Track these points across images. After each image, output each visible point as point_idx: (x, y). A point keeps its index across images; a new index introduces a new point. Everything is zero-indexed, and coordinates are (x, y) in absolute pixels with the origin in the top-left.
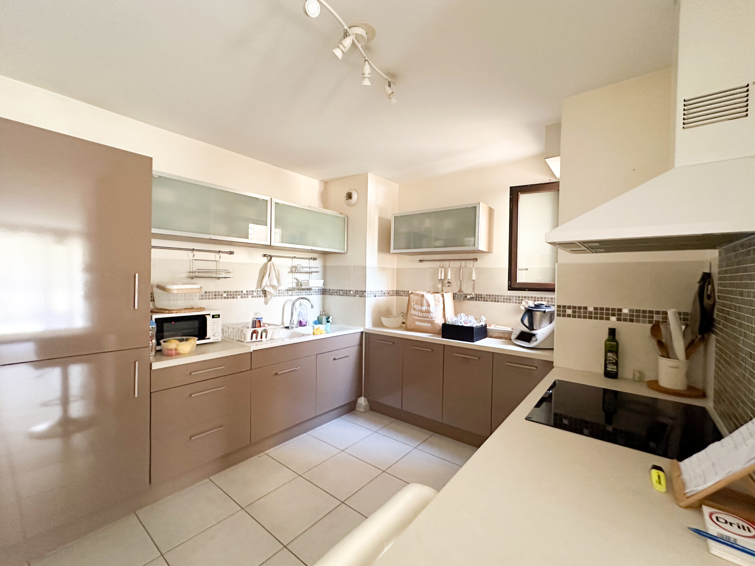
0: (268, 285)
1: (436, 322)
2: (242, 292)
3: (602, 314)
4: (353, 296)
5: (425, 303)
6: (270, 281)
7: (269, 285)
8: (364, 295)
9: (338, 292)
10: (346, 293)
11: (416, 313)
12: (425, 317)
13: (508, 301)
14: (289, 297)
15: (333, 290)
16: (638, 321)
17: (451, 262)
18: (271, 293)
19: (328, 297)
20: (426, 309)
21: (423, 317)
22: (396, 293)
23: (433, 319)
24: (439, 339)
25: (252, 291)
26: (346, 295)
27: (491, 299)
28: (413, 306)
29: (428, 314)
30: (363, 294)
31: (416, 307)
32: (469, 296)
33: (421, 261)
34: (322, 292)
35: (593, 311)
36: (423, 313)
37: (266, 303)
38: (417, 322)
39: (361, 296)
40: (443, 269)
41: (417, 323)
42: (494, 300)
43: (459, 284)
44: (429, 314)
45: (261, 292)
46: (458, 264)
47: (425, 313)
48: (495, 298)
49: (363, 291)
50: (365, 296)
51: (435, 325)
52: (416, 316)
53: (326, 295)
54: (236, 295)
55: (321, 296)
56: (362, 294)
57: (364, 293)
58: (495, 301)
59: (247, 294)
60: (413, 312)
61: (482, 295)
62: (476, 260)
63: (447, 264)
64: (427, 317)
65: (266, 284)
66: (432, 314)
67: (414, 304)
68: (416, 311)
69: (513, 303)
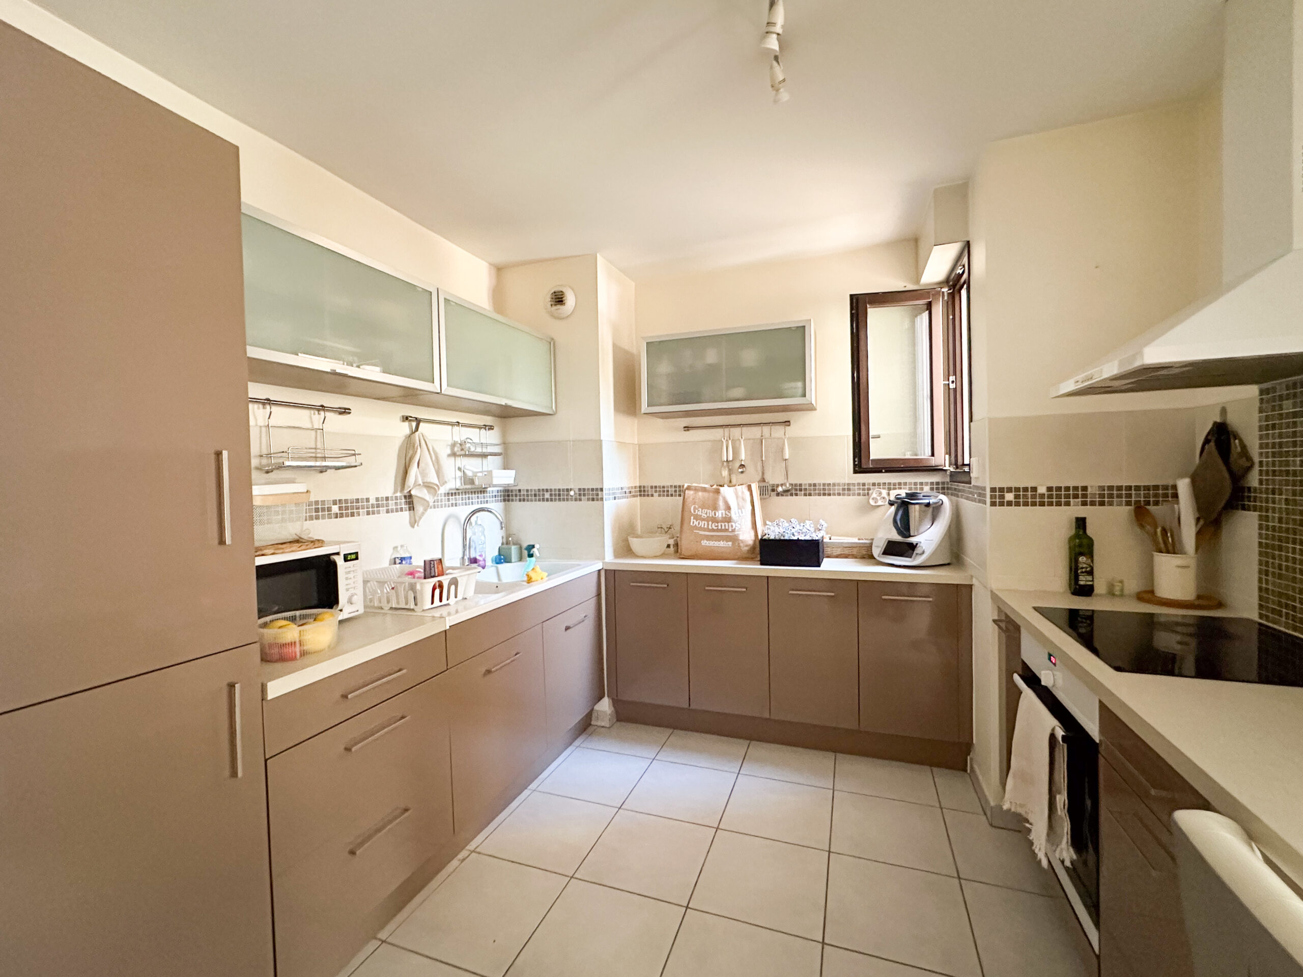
0: (421, 482)
1: (741, 538)
2: (368, 500)
3: (1059, 496)
4: (576, 500)
5: (721, 503)
6: (423, 474)
7: (422, 484)
8: (600, 497)
9: (538, 495)
10: (559, 495)
11: (703, 524)
12: (721, 530)
13: (846, 492)
14: (451, 508)
15: (527, 491)
16: (1111, 504)
17: (744, 429)
18: (425, 500)
19: (516, 505)
20: (724, 516)
21: (718, 530)
22: (640, 491)
23: (736, 533)
24: (756, 569)
25: (387, 499)
26: (560, 500)
27: (817, 492)
28: (695, 512)
29: (726, 524)
30: (597, 495)
31: (703, 513)
32: (780, 489)
33: (687, 428)
34: (504, 496)
35: (1046, 493)
36: (718, 523)
37: (413, 523)
38: (705, 541)
39: (593, 500)
40: (730, 442)
41: (705, 543)
42: (822, 492)
43: (759, 468)
44: (730, 524)
45: (403, 500)
46: (755, 432)
47: (722, 522)
48: (824, 489)
49: (597, 489)
50: (602, 499)
51: (739, 544)
52: (701, 529)
53: (510, 502)
54: (358, 508)
55: (502, 504)
56: (595, 495)
57: (600, 493)
58: (824, 494)
59: (378, 506)
60: (694, 522)
61: (801, 485)
62: (787, 423)
63: (736, 432)
64: (726, 530)
65: (416, 481)
66: (735, 523)
67: (695, 508)
68: (704, 520)
69: (854, 495)
